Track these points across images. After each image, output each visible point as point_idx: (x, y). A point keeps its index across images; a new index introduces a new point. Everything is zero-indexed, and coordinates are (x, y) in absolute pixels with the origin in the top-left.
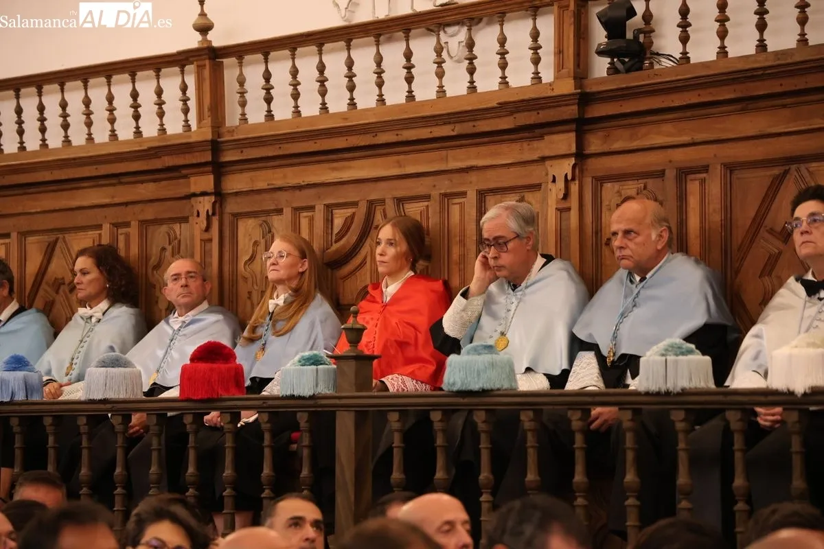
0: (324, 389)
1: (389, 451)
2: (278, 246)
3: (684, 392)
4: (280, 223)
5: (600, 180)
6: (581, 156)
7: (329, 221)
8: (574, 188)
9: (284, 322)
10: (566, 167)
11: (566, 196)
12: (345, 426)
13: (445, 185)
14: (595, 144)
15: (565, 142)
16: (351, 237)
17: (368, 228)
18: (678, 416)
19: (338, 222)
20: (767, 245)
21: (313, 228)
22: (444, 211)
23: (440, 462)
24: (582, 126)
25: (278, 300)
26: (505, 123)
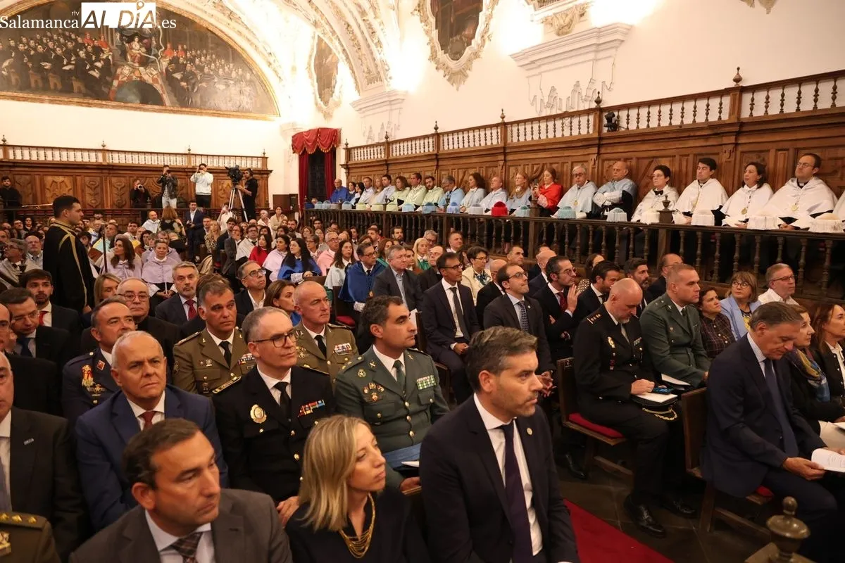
0: (527, 216)
1: (543, 232)
2: (518, 176)
3: (619, 222)
4: (520, 168)
5: (604, 161)
6: (599, 154)
7: (533, 168)
8: (597, 162)
9: (520, 195)
10: (595, 156)
11: (594, 164)
12: (532, 225)
13: (563, 160)
14: (603, 151)
15: (595, 150)
16: (537, 173)
17: (542, 171)
18: (617, 228)
19: (535, 169)
20: (646, 180)
21: (528, 171)
22: (562, 166)
23: (555, 236)
24: (599, 146)
25: (518, 189)
26: (580, 144)
